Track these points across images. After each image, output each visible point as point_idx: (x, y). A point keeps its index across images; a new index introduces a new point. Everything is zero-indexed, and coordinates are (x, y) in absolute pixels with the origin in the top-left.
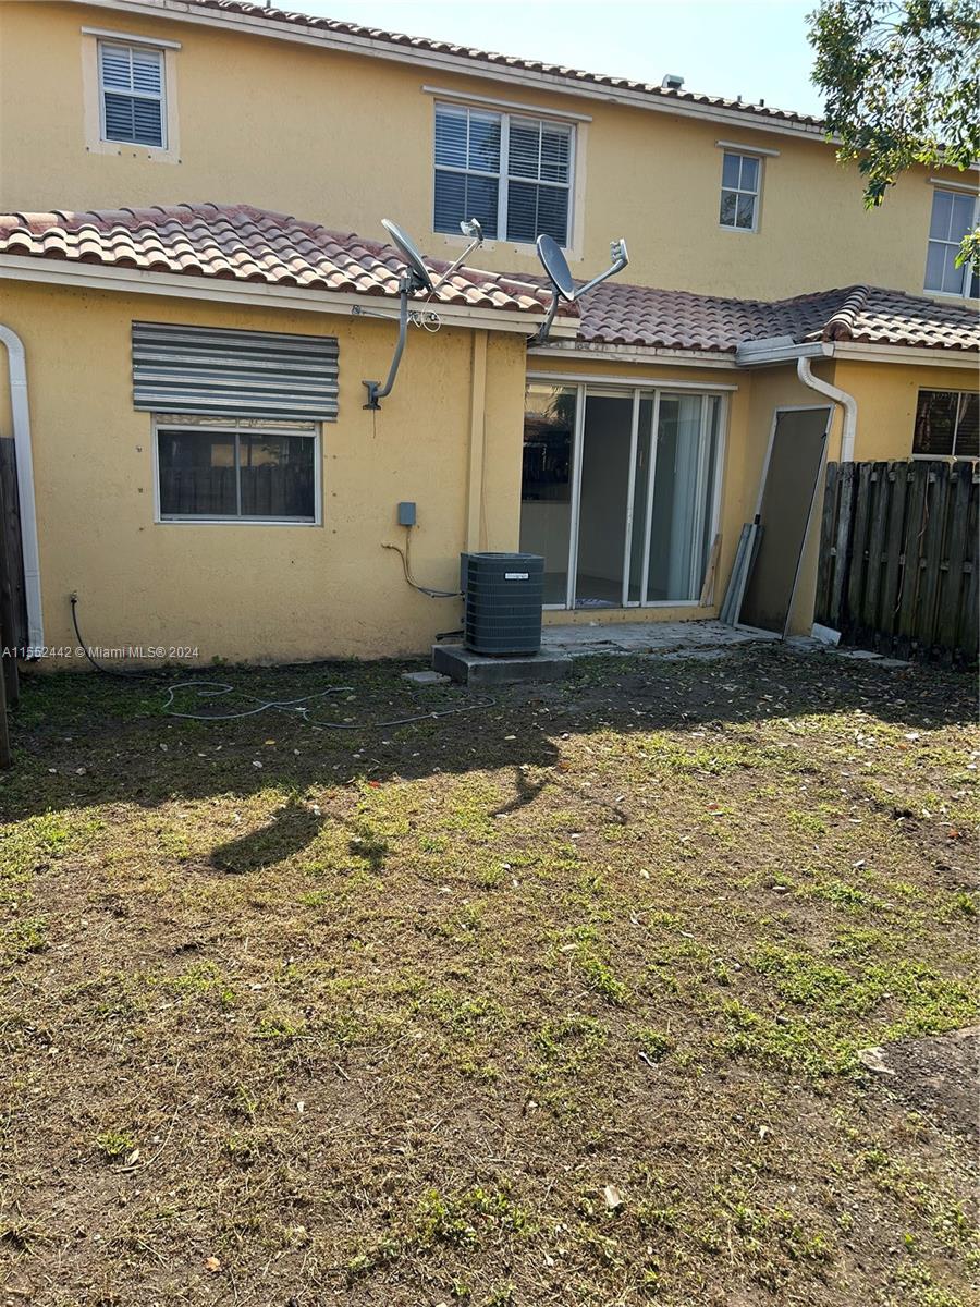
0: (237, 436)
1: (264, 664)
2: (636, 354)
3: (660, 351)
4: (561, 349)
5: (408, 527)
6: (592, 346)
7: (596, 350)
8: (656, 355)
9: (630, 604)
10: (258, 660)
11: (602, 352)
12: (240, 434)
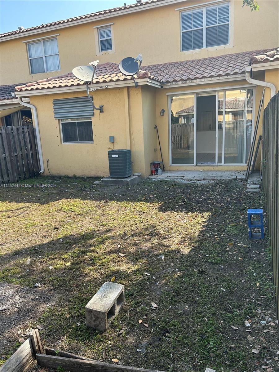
0: (77, 123)
1: (84, 177)
2: (204, 81)
3: (213, 79)
4: (177, 84)
5: (113, 142)
6: (188, 82)
7: (189, 82)
8: (212, 80)
9: (219, 164)
10: (83, 176)
11: (192, 83)
12: (77, 122)
